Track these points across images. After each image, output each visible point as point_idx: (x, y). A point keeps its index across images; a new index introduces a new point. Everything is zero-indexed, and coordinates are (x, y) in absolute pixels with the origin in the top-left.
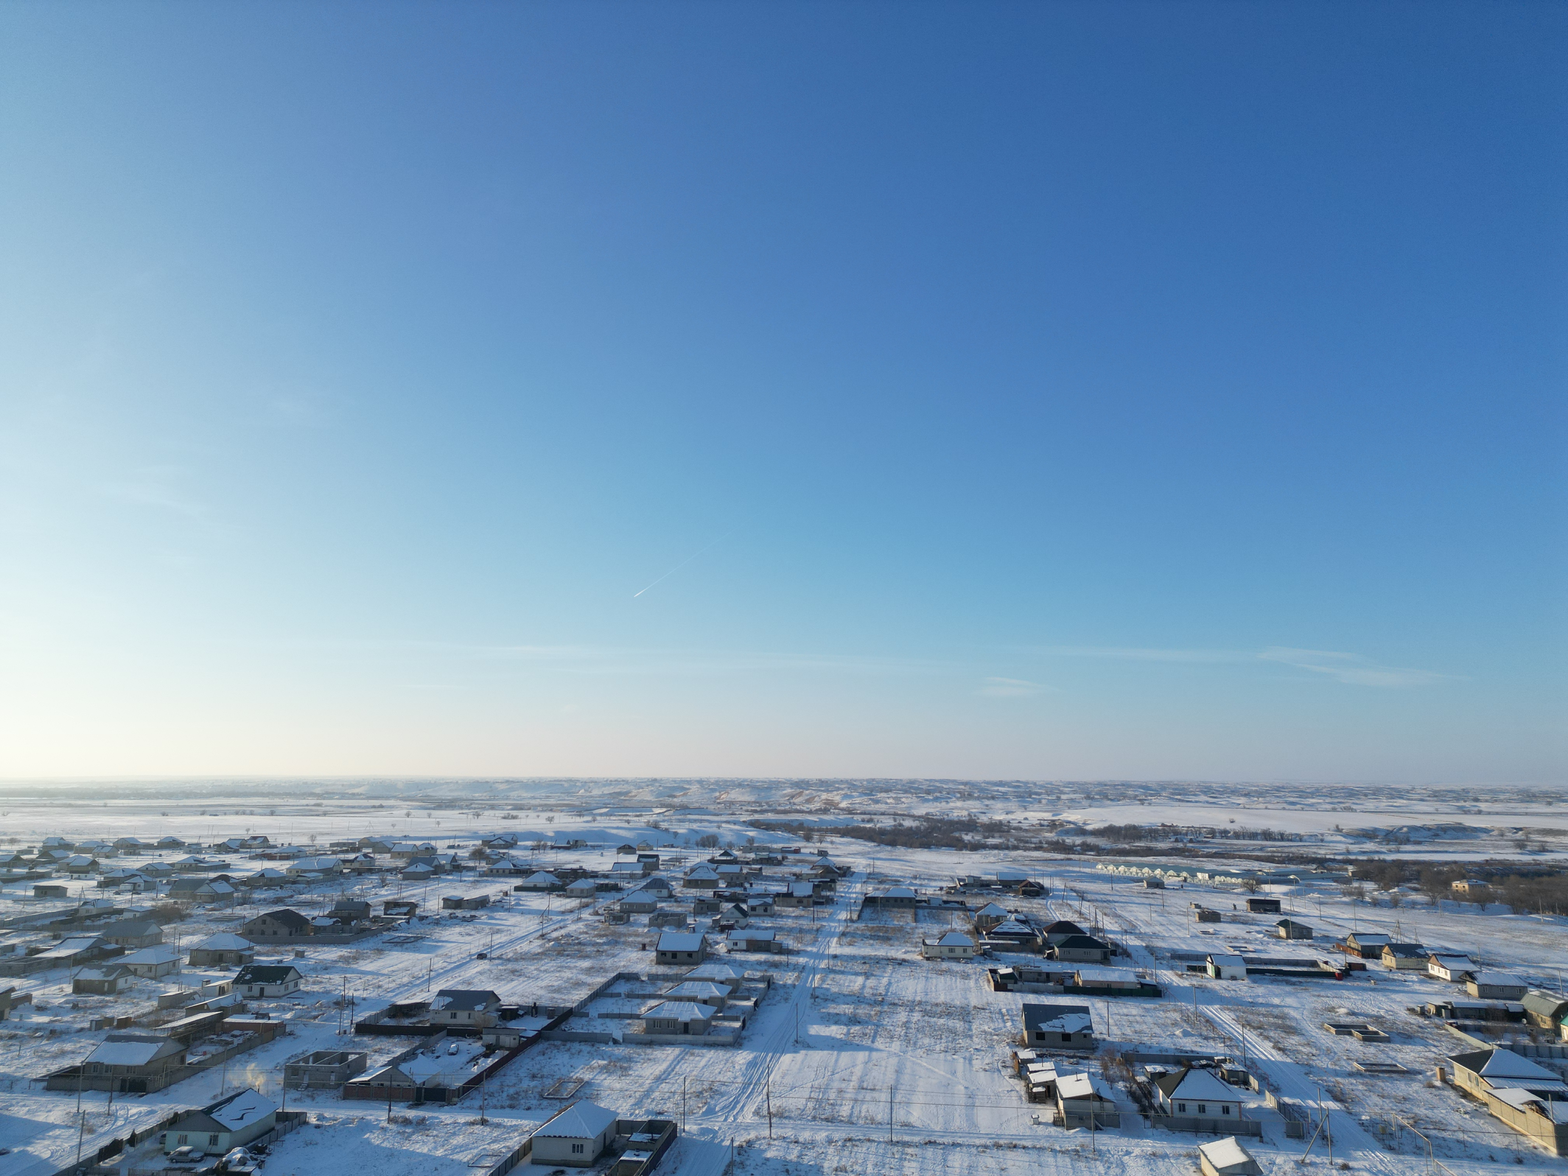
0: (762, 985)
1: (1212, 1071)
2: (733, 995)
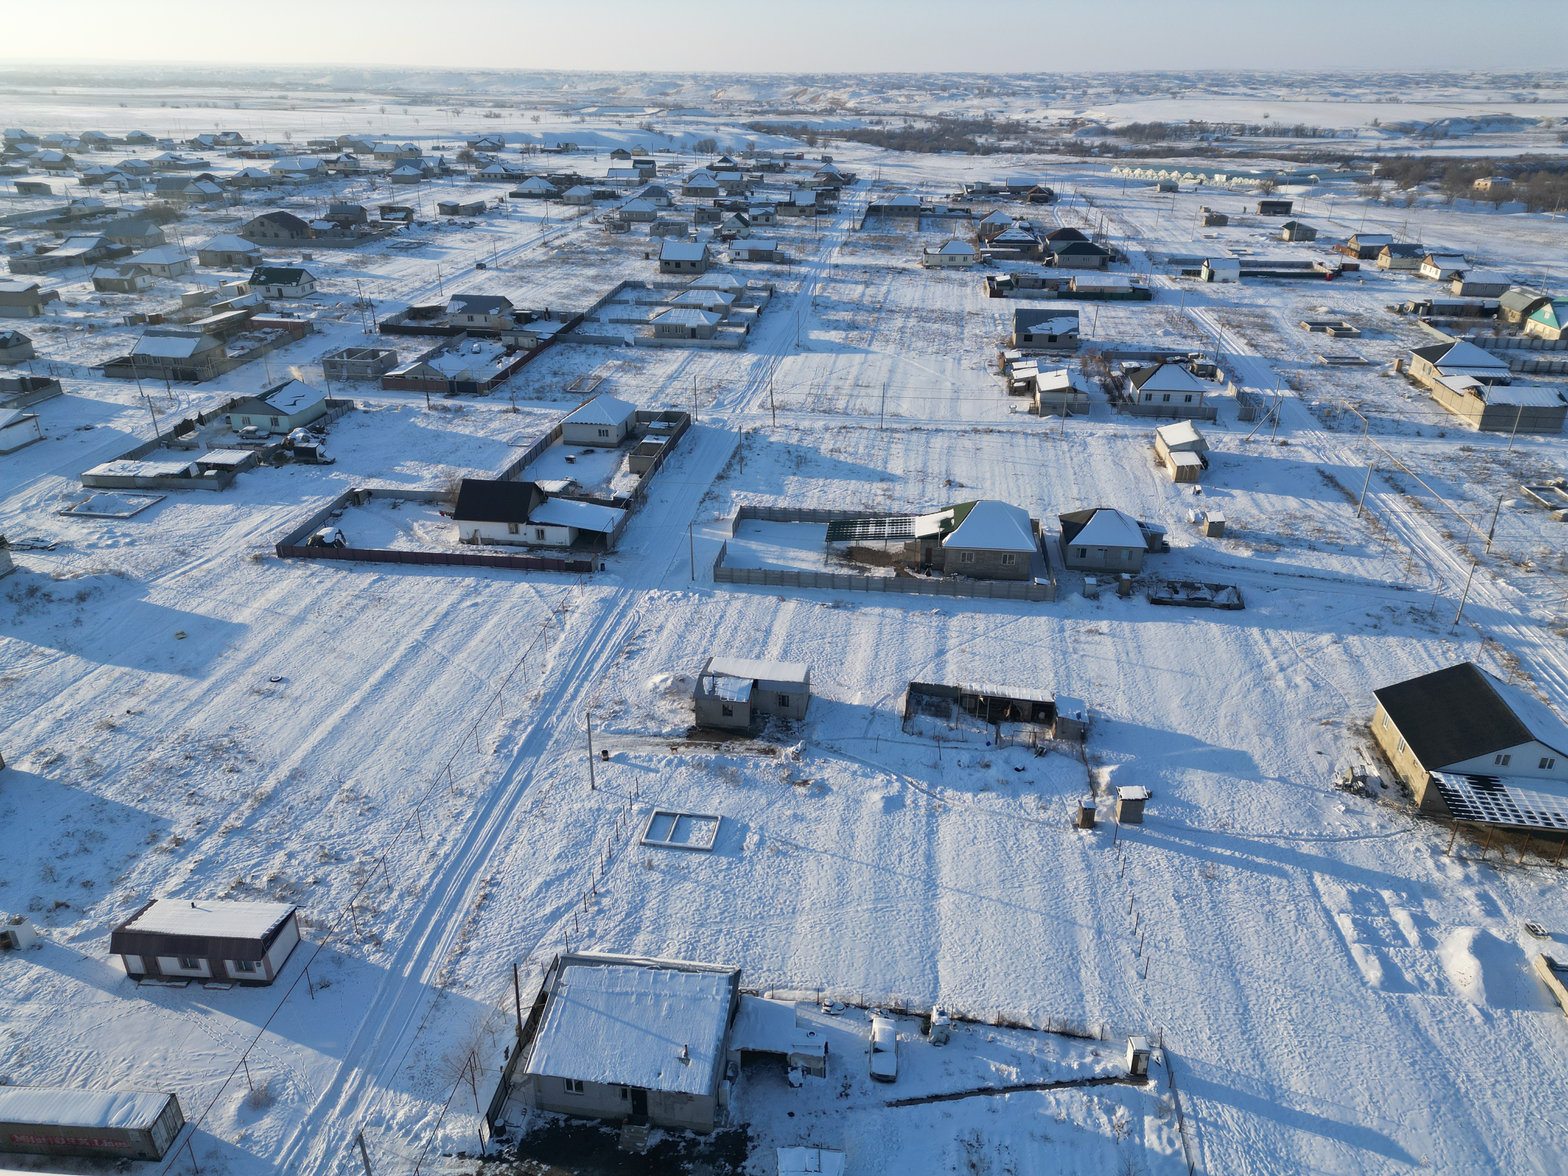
0: (764, 294)
1: (1184, 365)
2: (737, 302)
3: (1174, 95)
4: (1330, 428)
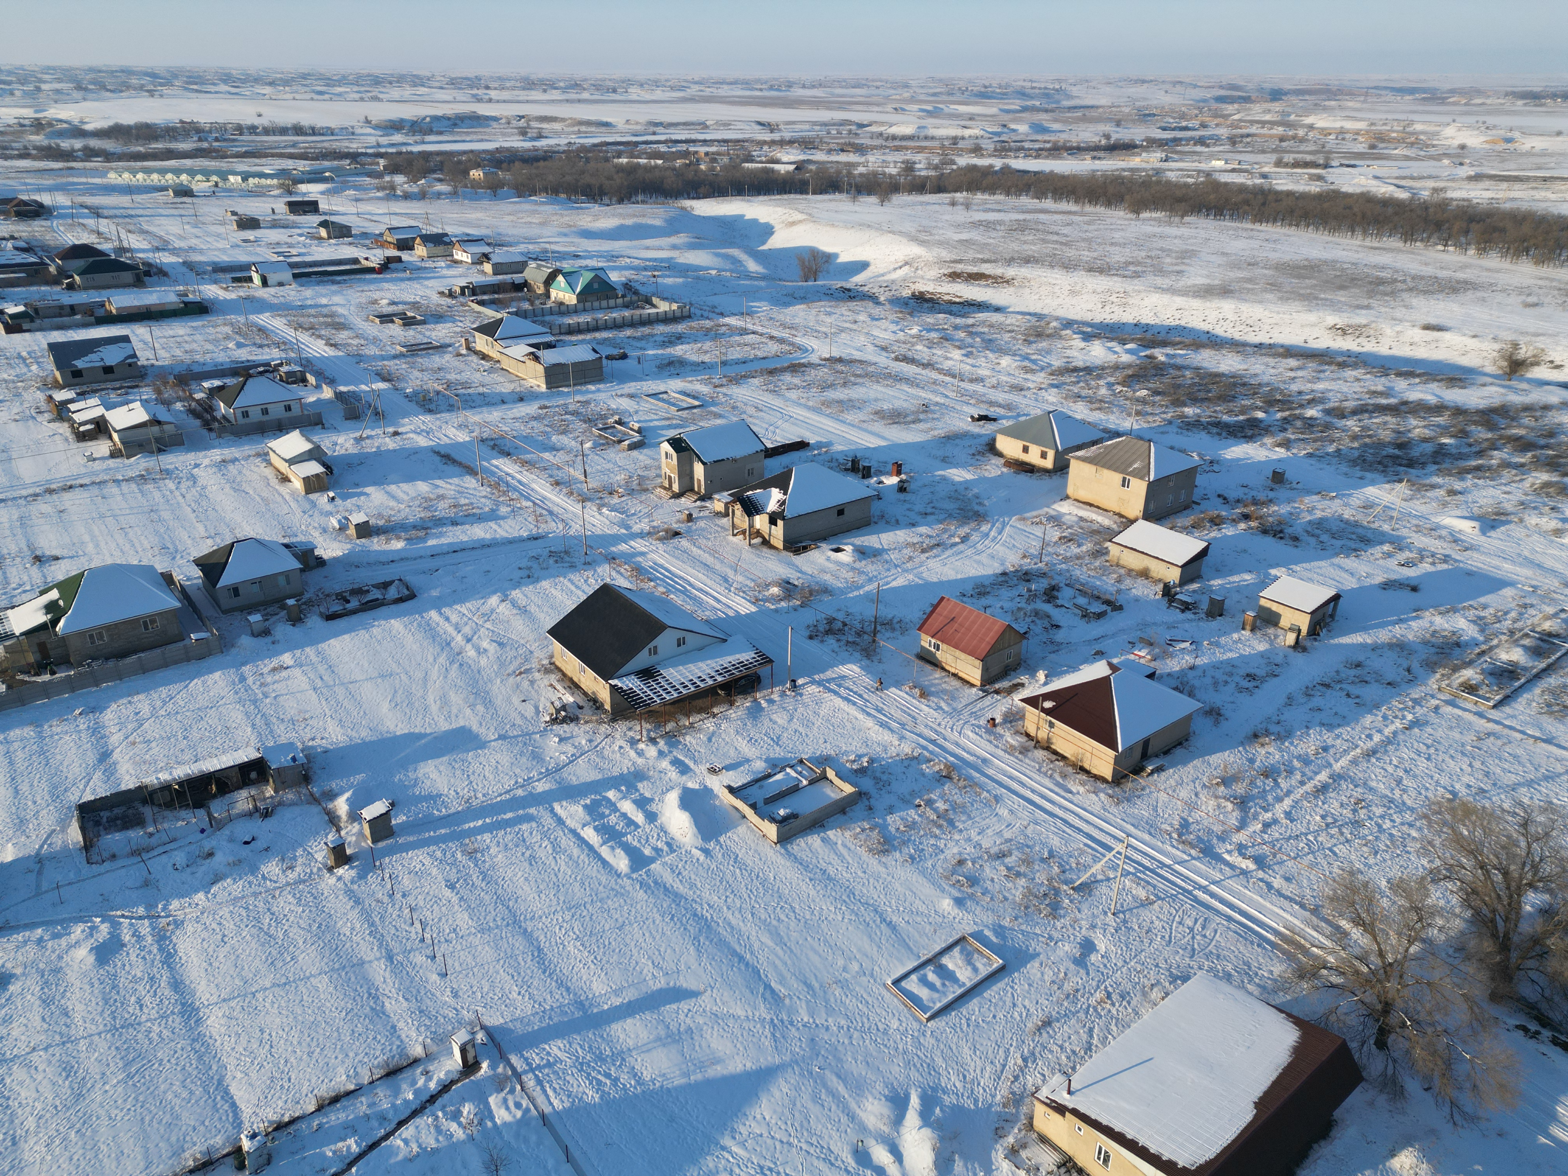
1: (271, 376)
4: (430, 411)
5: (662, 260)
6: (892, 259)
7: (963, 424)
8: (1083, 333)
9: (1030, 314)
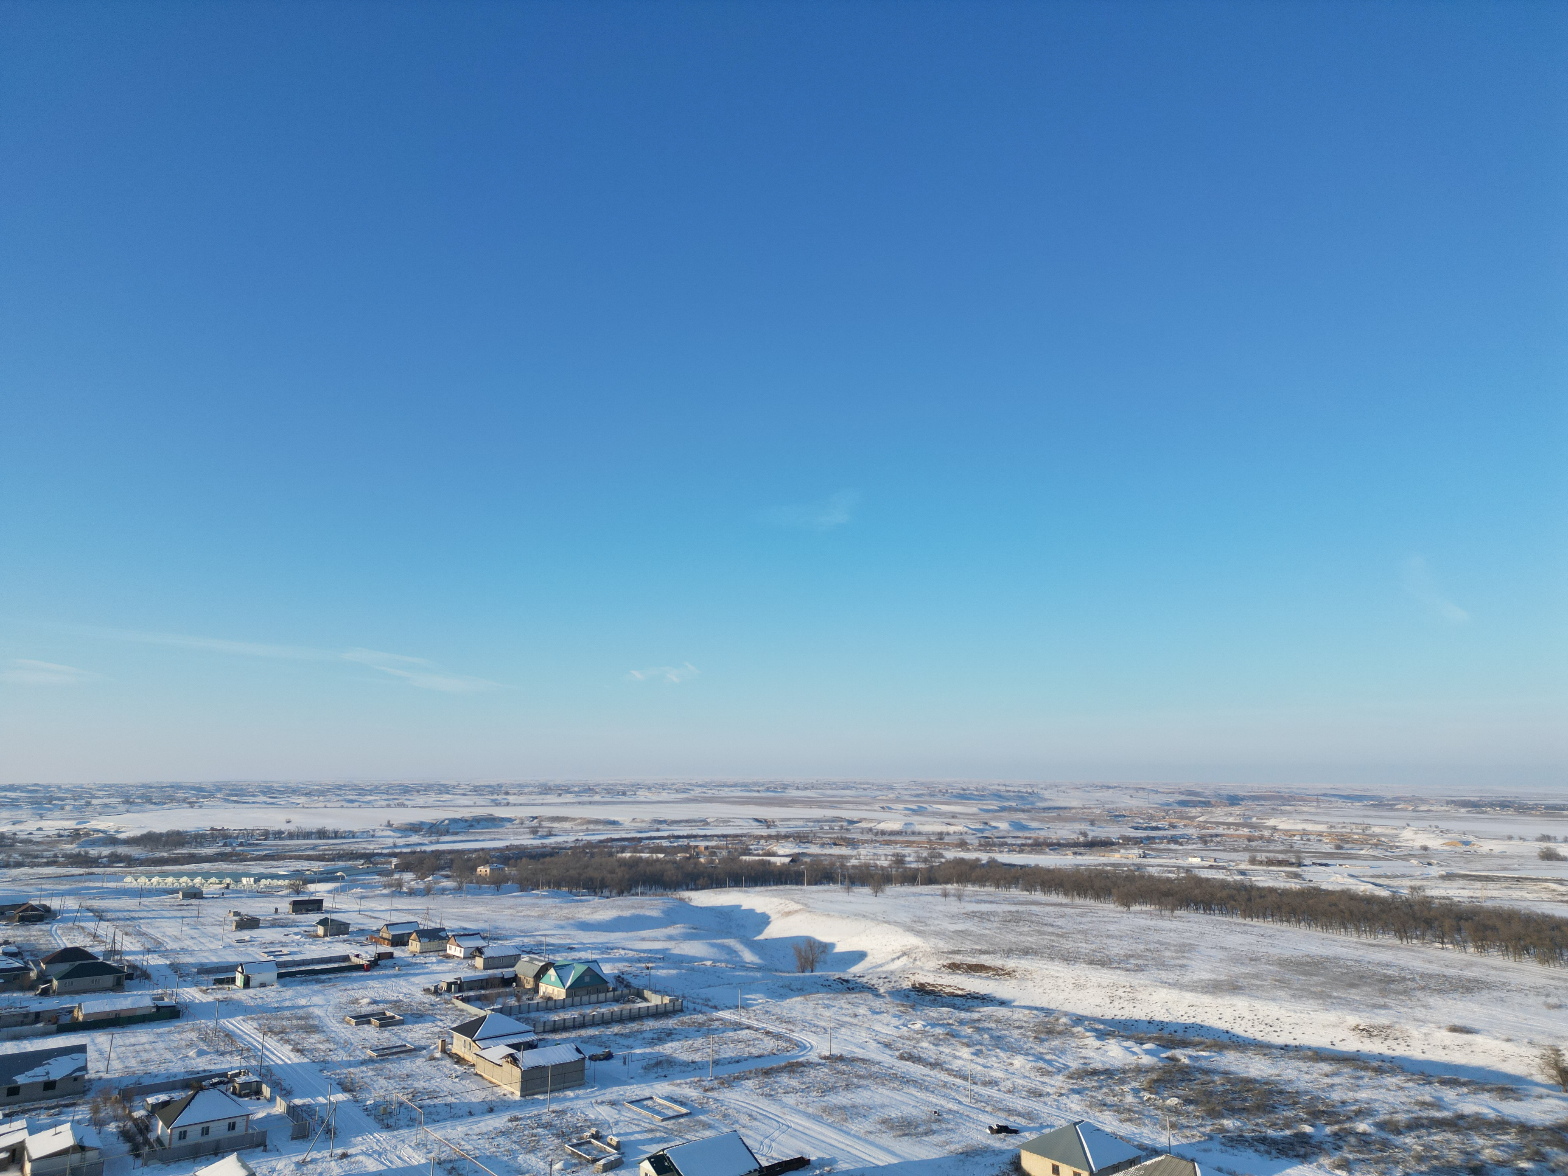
1: (223, 1088)
3: (192, 805)
5: (657, 951)
6: (890, 949)
7: (982, 1137)
8: (1096, 1030)
9: (1036, 1009)
